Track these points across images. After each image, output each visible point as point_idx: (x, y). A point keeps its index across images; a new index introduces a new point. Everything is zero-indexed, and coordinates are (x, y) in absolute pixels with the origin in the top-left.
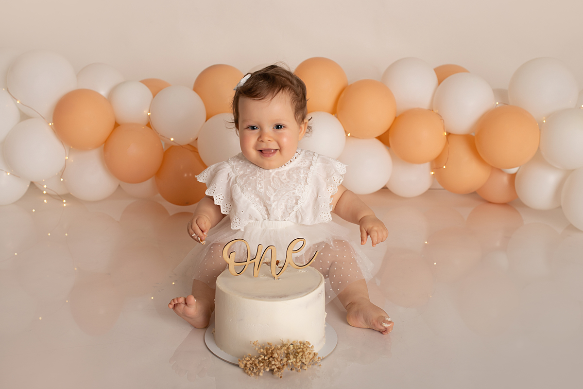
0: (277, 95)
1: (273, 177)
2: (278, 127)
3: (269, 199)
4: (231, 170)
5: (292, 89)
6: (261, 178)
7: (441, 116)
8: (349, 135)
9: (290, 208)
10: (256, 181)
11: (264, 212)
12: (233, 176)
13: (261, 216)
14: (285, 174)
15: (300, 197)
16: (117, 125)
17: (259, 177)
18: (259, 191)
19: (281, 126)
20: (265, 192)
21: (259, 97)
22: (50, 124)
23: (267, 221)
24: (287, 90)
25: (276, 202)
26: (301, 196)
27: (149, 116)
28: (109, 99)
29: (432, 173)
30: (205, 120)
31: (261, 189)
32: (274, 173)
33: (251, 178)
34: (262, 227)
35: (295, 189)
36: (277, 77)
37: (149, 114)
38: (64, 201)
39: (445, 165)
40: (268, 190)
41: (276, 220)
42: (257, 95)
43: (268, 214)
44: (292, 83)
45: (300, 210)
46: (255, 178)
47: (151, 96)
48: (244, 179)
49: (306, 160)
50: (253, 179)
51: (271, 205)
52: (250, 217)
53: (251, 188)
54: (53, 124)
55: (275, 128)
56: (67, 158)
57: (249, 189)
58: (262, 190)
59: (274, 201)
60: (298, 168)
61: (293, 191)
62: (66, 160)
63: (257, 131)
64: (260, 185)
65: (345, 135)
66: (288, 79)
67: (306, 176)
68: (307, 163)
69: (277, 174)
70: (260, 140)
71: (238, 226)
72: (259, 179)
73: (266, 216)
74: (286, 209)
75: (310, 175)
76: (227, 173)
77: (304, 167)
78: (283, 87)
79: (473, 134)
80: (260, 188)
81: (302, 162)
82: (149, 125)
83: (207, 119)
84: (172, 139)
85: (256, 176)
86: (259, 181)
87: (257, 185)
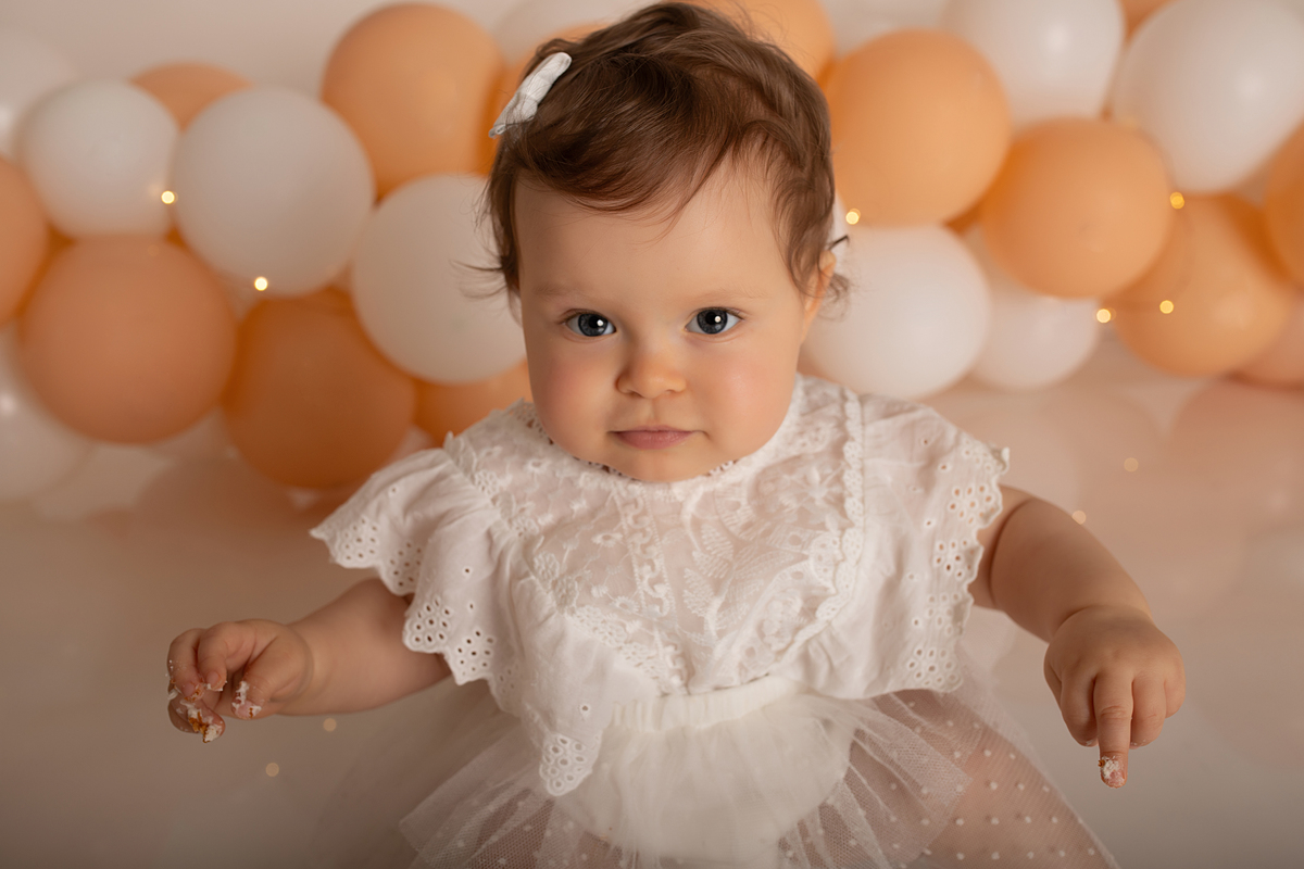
0: (709, 181)
1: (697, 524)
2: (710, 320)
3: (699, 624)
4: (498, 516)
5: (776, 141)
6: (643, 531)
8: (854, 218)
10: (625, 550)
12: (509, 538)
14: (744, 502)
15: (826, 589)
16: (59, 242)
17: (633, 532)
18: (649, 596)
19: (724, 313)
20: (679, 600)
21: (616, 198)
23: (678, 700)
24: (753, 148)
26: (829, 584)
27: (170, 207)
28: (18, 163)
29: (1106, 316)
31: (656, 586)
32: (696, 498)
33: (598, 539)
35: (805, 558)
36: (701, 74)
37: (168, 198)
40: (687, 587)
42: (608, 182)
44: (772, 103)
45: (825, 639)
46: (618, 536)
47: (172, 127)
48: (569, 548)
49: (821, 424)
50: (611, 543)
55: (695, 326)
57: (599, 591)
58: (664, 590)
59: (721, 634)
60: (792, 463)
61: (797, 567)
63: (609, 341)
64: (647, 568)
66: (755, 86)
67: (836, 489)
68: (827, 432)
69: (709, 500)
70: (627, 387)
72: (638, 539)
73: (675, 679)
75: (852, 479)
76: (483, 531)
77: (817, 455)
78: (733, 136)
80: (651, 582)
81: (801, 433)
82: (175, 236)
83: (379, 198)
84: (261, 284)
85: (621, 530)
86: (638, 551)
87: (636, 570)
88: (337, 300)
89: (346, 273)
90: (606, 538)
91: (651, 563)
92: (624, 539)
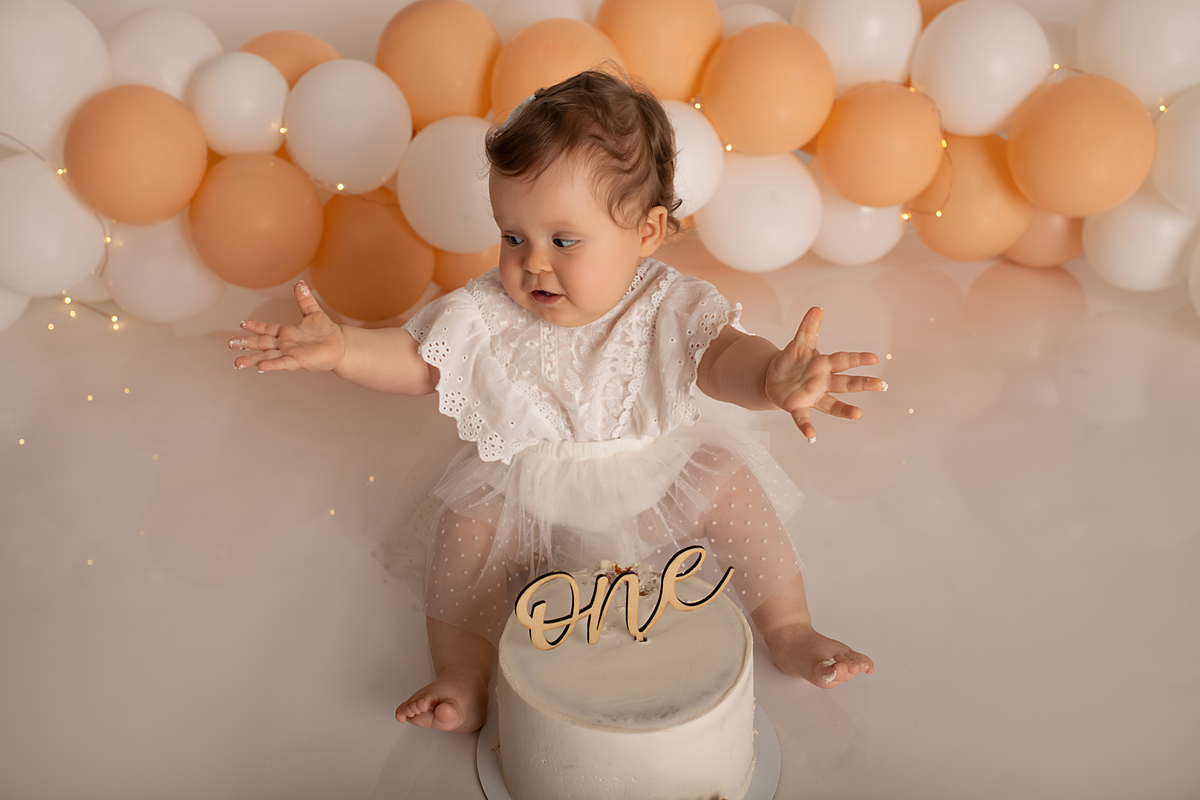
1: (579, 344)
3: (570, 397)
6: (550, 344)
7: (932, 101)
8: (729, 148)
9: (615, 407)
10: (539, 353)
11: (562, 424)
13: (556, 433)
16: (214, 158)
17: (545, 343)
18: (547, 380)
20: (562, 382)
22: (60, 172)
23: (569, 444)
25: (587, 404)
27: (283, 135)
28: (188, 104)
29: (906, 217)
30: (409, 133)
31: (552, 375)
32: (580, 329)
33: (528, 344)
34: (558, 455)
37: (283, 130)
38: (115, 319)
39: (941, 210)
40: (567, 377)
41: (591, 441)
43: (572, 429)
46: (537, 344)
47: (283, 85)
48: (513, 346)
50: (533, 347)
51: (575, 412)
52: (531, 434)
53: (529, 372)
54: (65, 170)
55: (552, 242)
56: (108, 240)
57: (526, 373)
58: (554, 377)
59: (581, 403)
62: (107, 244)
64: (549, 365)
65: (721, 149)
69: (585, 331)
71: (496, 453)
72: (547, 348)
73: (569, 432)
74: (608, 410)
79: (1005, 136)
80: (549, 373)
82: (283, 152)
83: (414, 133)
84: (341, 187)
85: (539, 341)
86: (546, 355)
87: (543, 365)
88: (386, 196)
89: (394, 178)
90: (532, 344)
91: (551, 362)
92: (540, 347)
